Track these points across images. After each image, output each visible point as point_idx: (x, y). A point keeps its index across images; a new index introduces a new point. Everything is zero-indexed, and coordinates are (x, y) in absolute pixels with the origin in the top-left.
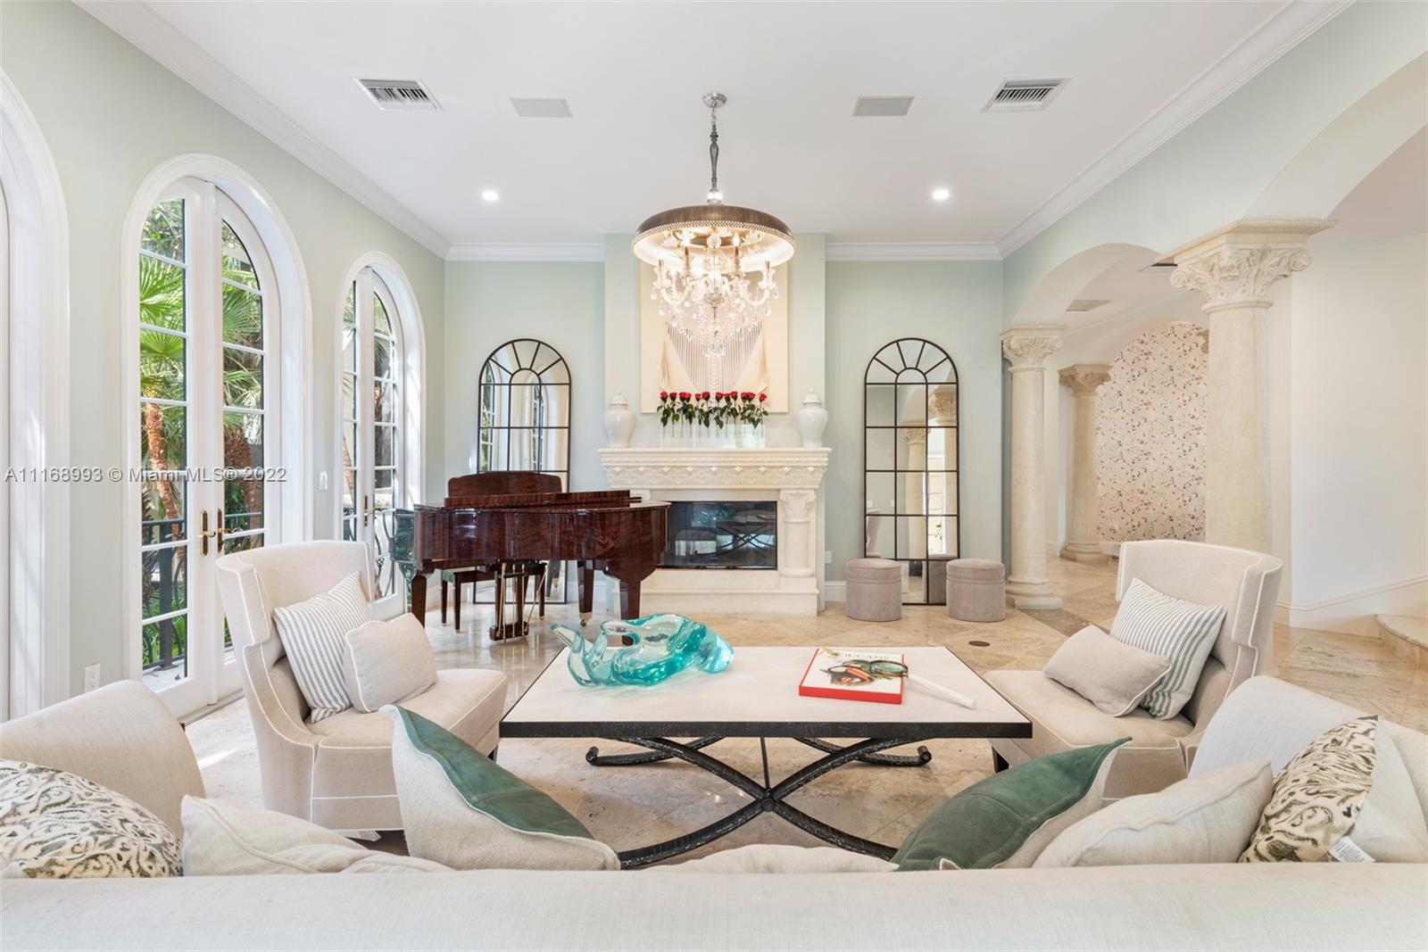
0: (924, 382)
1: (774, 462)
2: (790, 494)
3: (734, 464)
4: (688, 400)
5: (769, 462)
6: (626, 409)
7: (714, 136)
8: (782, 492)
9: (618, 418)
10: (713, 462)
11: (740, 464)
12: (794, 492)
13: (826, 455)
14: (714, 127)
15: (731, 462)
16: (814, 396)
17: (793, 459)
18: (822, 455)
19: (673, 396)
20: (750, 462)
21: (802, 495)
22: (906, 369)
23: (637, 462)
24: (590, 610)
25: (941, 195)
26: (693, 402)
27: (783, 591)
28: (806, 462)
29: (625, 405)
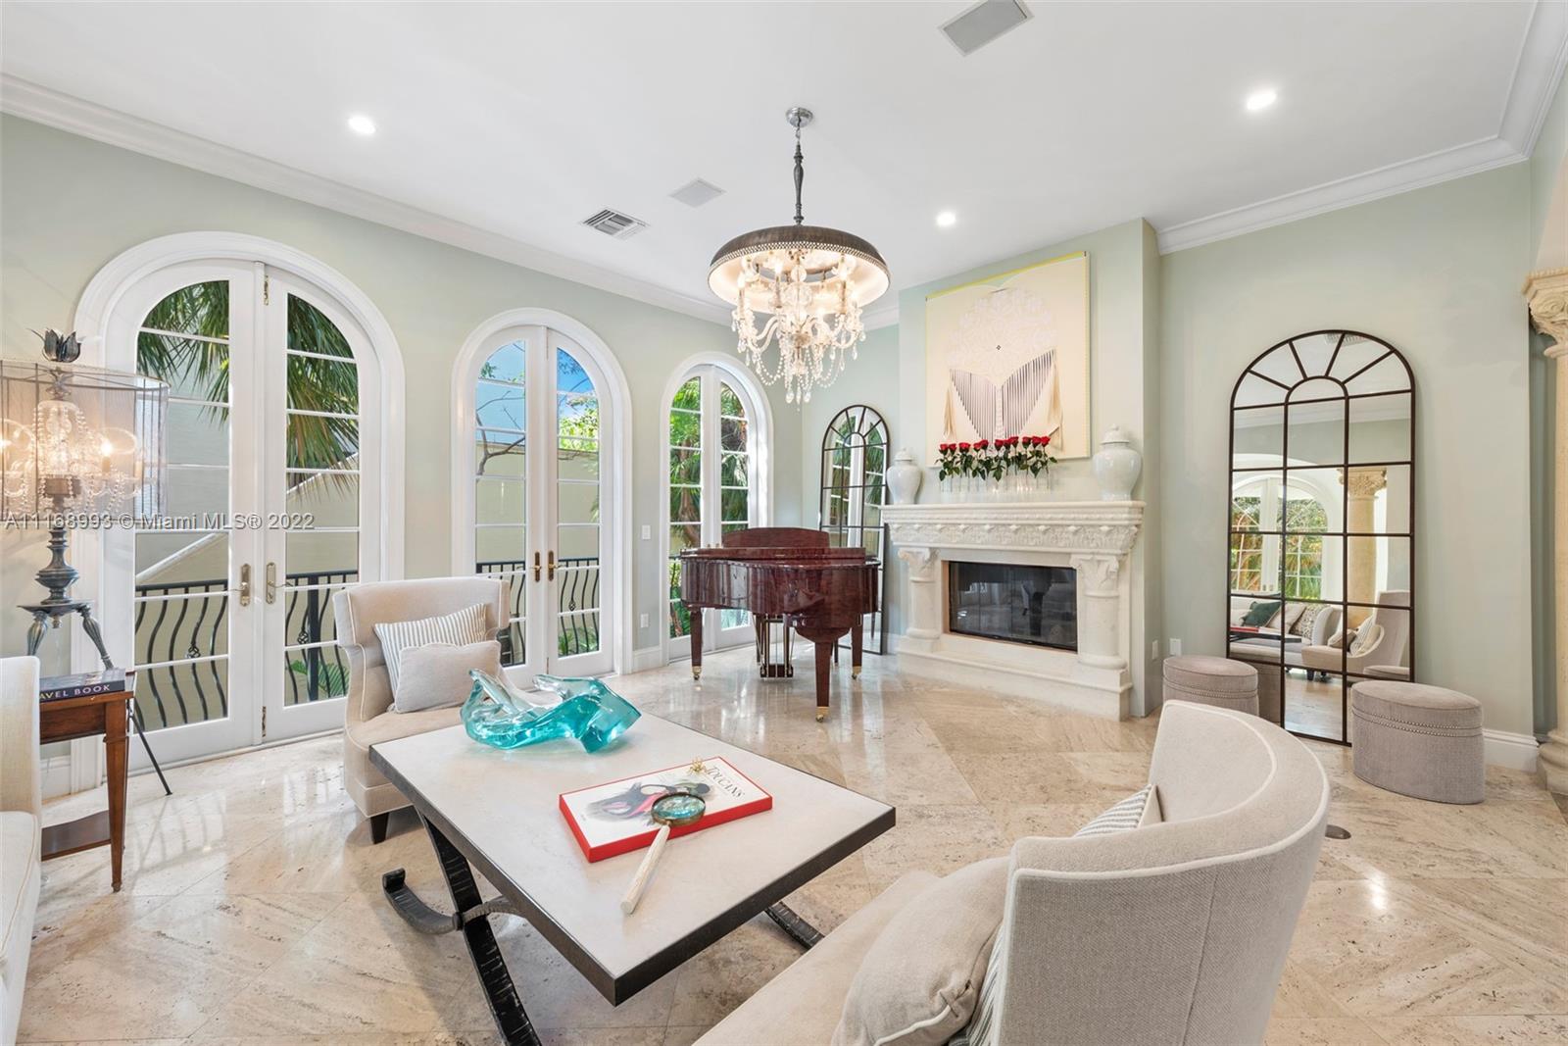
0: (1343, 395)
1: (1056, 519)
2: (1083, 560)
3: (1009, 522)
4: (967, 450)
5: (1051, 519)
6: (910, 464)
7: (799, 157)
8: (1073, 557)
9: (899, 475)
10: (986, 519)
11: (1015, 522)
12: (1089, 557)
13: (1127, 510)
14: (799, 147)
15: (1006, 519)
16: (1117, 433)
17: (1081, 516)
18: (1121, 510)
19: (953, 448)
20: (1028, 519)
21: (1099, 561)
22: (1306, 379)
23: (912, 519)
24: (860, 665)
25: (1261, 100)
26: (972, 453)
27: (1073, 681)
28: (1099, 519)
29: (910, 461)
